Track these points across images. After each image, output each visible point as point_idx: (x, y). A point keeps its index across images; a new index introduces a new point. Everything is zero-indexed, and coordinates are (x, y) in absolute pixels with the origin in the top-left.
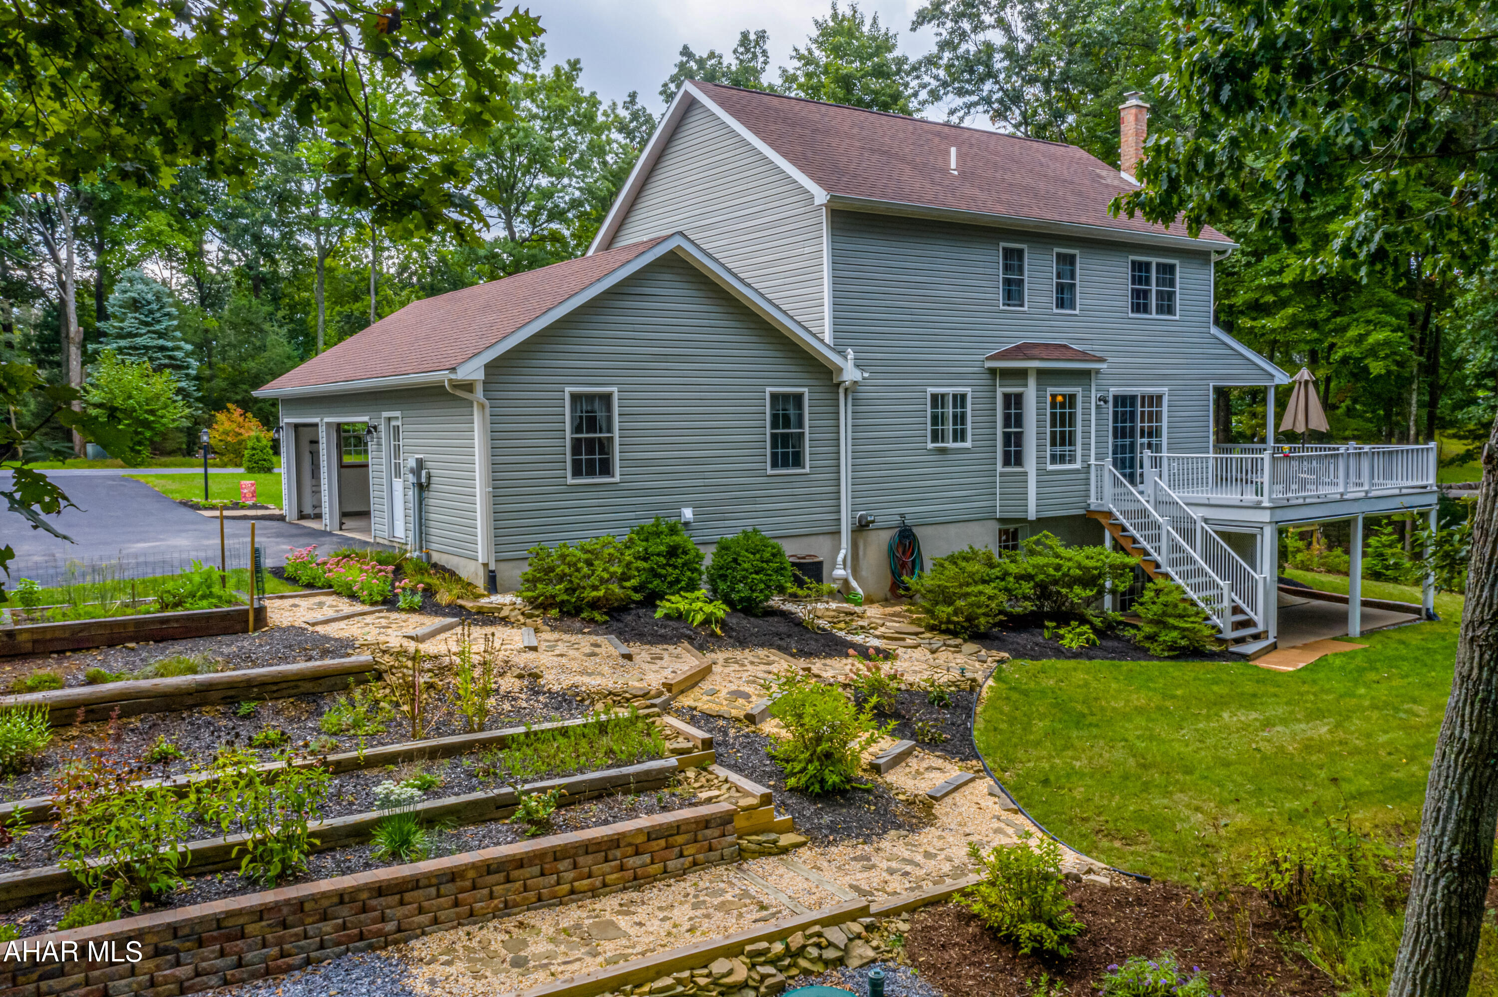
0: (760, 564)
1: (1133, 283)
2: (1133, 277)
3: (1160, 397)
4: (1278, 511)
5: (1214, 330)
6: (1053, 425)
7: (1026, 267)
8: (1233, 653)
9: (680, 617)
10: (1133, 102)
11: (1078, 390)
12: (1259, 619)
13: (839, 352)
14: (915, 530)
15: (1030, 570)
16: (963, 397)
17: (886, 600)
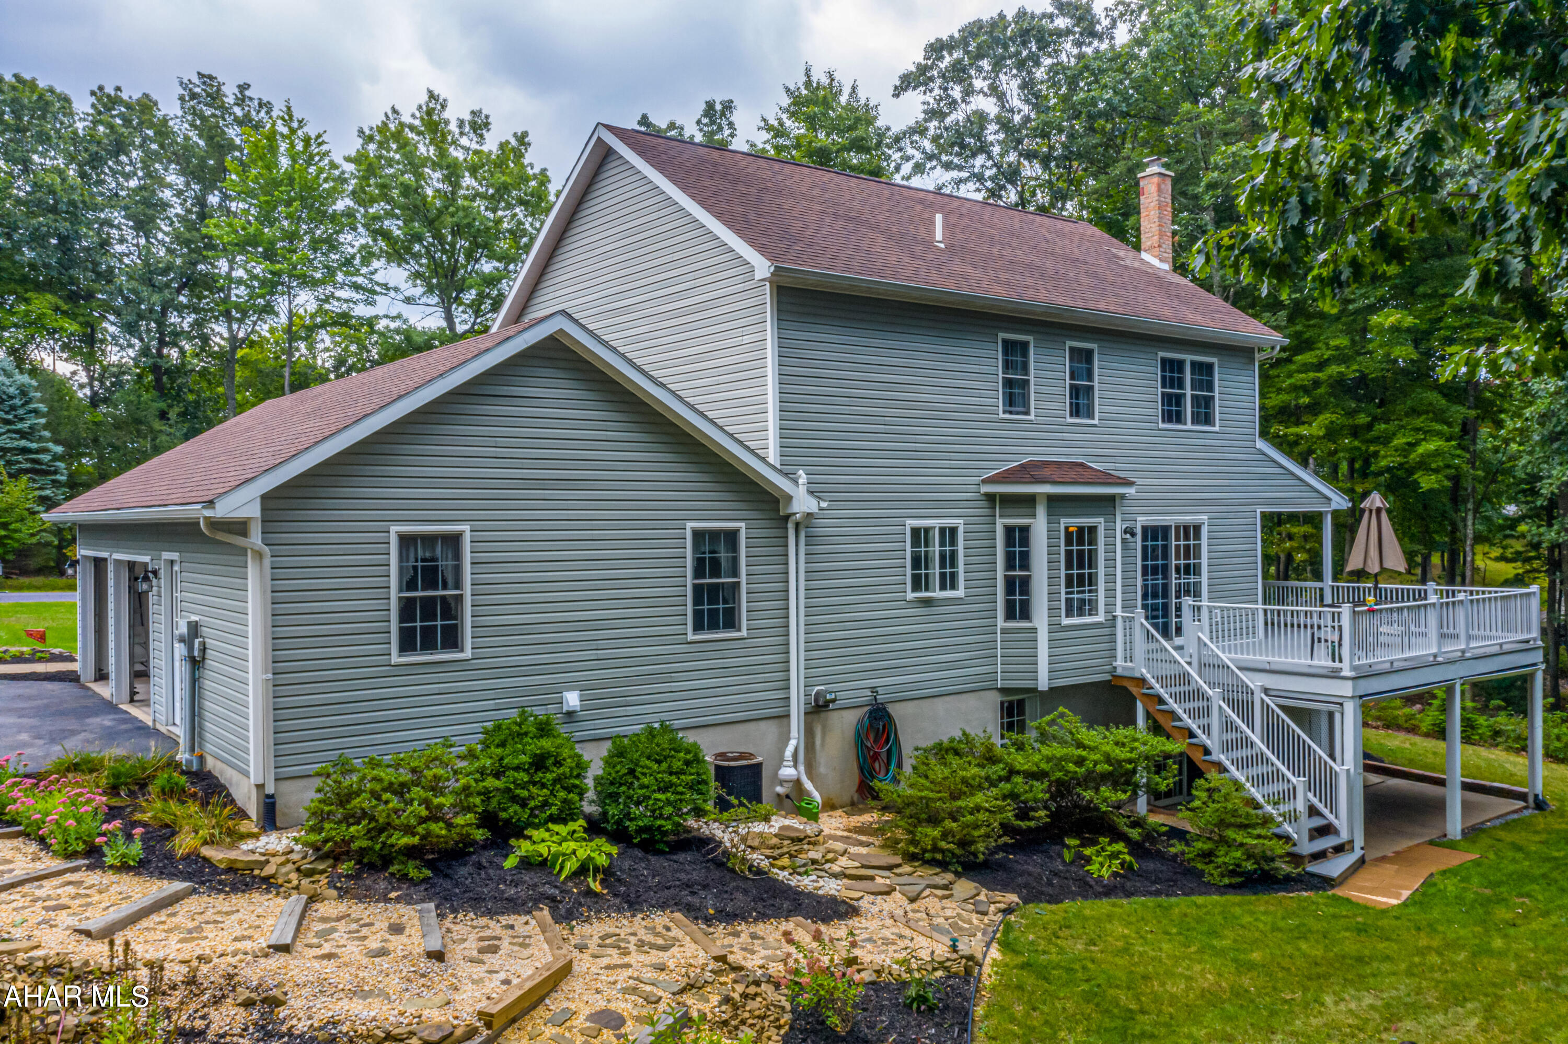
0: (667, 778)
1: (1164, 386)
2: (1164, 378)
3: (1197, 528)
4: (1362, 682)
5: (1260, 444)
6: (1069, 566)
7: (1032, 365)
8: (1313, 875)
9: (543, 865)
10: (1155, 169)
11: (1099, 522)
12: (1341, 824)
13: (786, 475)
14: (891, 709)
15: (1044, 766)
16: (953, 531)
17: (853, 804)
